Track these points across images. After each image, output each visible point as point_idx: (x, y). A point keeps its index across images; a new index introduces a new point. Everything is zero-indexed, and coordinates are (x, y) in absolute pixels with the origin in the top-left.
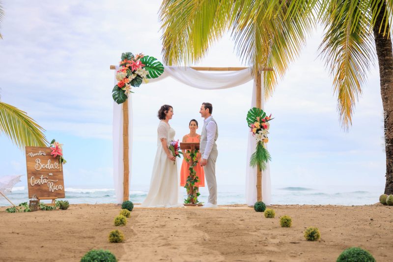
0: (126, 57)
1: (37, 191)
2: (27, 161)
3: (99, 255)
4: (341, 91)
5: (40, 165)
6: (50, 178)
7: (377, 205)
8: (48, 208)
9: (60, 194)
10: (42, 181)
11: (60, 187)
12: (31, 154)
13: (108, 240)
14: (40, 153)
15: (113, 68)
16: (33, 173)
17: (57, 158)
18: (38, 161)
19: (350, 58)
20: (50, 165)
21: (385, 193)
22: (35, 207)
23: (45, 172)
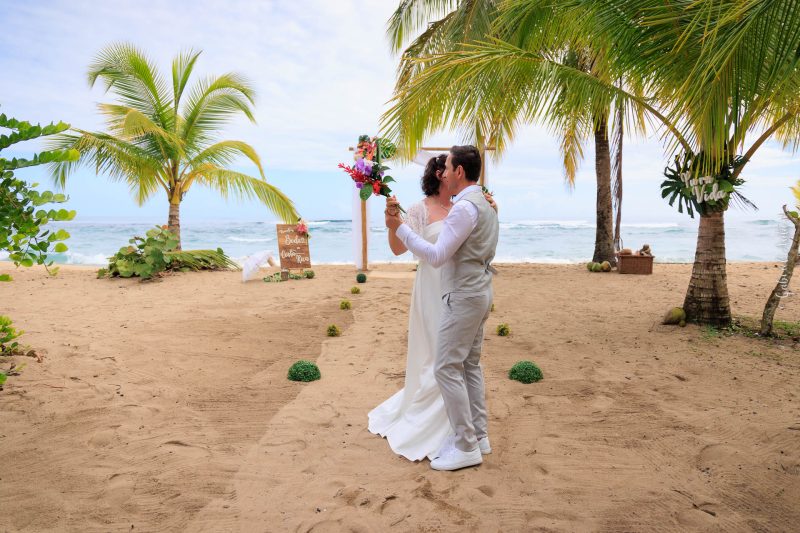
0: (363, 139)
1: (288, 263)
2: (279, 237)
3: (303, 367)
4: (566, 157)
5: (289, 241)
6: (298, 251)
7: (577, 269)
8: (297, 278)
9: (307, 265)
10: (291, 254)
11: (306, 259)
12: (282, 232)
13: (326, 333)
14: (289, 230)
15: (351, 149)
16: (284, 248)
17: (304, 234)
18: (287, 237)
19: (574, 126)
20: (297, 240)
21: (594, 260)
22: (285, 277)
23: (294, 246)
